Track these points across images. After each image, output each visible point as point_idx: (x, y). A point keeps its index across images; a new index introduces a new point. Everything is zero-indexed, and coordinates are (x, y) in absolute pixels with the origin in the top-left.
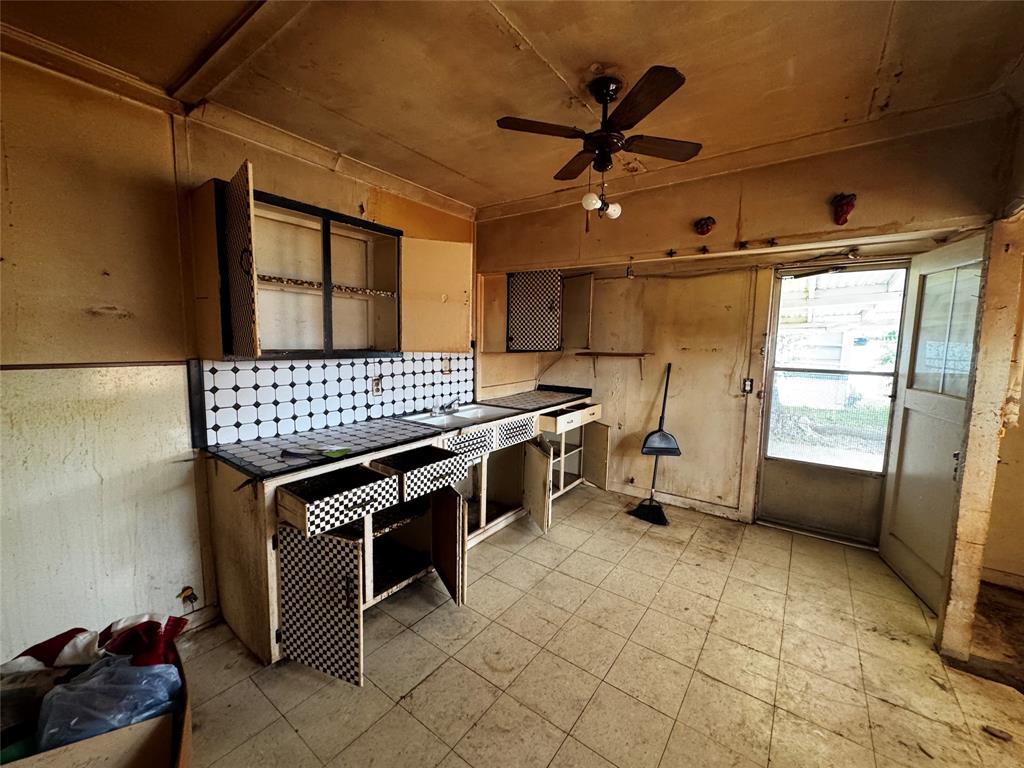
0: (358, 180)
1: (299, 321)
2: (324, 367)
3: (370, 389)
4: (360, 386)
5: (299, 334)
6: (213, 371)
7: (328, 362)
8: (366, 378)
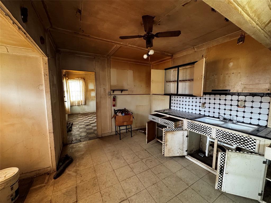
0: (202, 49)
1: (185, 88)
2: (189, 98)
3: (201, 106)
4: (198, 104)
5: (185, 91)
6: (172, 97)
7: (190, 97)
8: (200, 102)
